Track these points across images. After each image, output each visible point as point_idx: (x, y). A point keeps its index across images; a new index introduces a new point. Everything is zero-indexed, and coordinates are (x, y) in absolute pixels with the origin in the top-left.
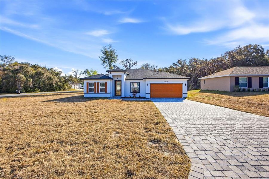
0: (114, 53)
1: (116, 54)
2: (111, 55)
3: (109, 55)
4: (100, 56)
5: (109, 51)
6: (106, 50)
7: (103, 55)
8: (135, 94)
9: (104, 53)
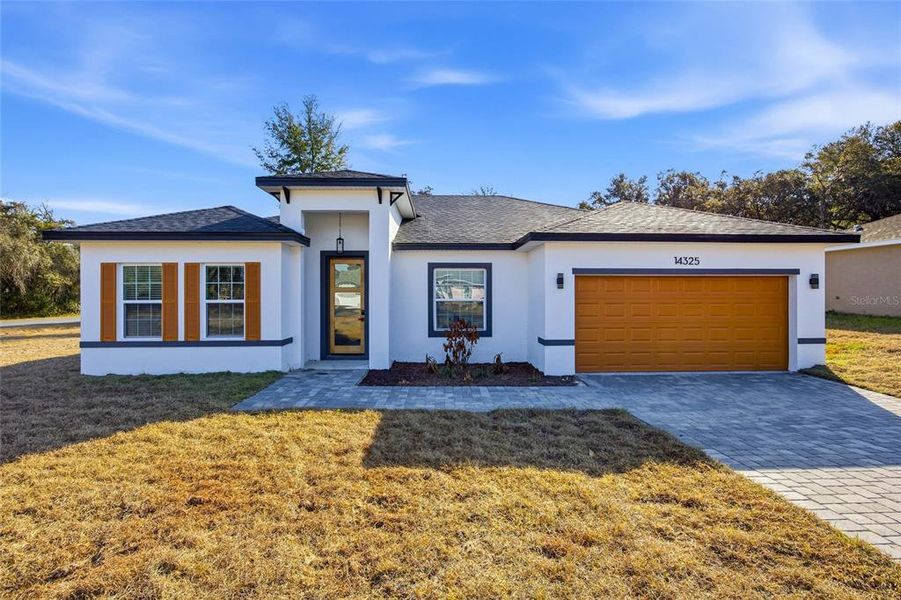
0: (331, 138)
1: (337, 144)
2: (316, 145)
3: (307, 144)
4: (262, 148)
5: (304, 123)
6: (289, 119)
7: (275, 144)
8: (461, 346)
9: (282, 137)
